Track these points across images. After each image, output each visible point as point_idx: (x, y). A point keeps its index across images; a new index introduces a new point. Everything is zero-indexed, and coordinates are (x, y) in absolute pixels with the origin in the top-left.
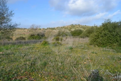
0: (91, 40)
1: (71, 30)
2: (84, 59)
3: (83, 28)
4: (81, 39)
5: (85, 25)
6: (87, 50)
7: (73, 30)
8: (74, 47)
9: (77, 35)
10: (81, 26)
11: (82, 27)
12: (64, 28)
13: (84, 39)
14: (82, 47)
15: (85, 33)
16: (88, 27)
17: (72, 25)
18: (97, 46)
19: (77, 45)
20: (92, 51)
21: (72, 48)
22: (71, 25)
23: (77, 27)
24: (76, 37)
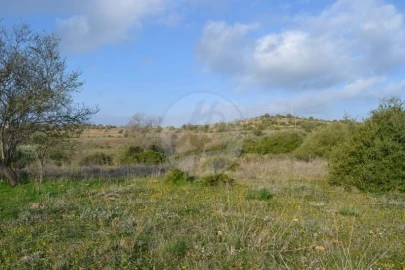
0: (336, 169)
1: (263, 132)
2: (316, 235)
3: (304, 127)
4: (298, 164)
5: (311, 118)
6: (322, 204)
7: (269, 132)
8: (274, 191)
9: (282, 151)
10: (296, 121)
11: (298, 124)
12: (238, 124)
13: (310, 164)
14: (305, 193)
15: (312, 143)
16: (319, 125)
17: (267, 116)
18: (355, 189)
19: (286, 185)
20: (341, 206)
21: (270, 197)
22: (262, 117)
23: (283, 124)
24: (282, 159)
